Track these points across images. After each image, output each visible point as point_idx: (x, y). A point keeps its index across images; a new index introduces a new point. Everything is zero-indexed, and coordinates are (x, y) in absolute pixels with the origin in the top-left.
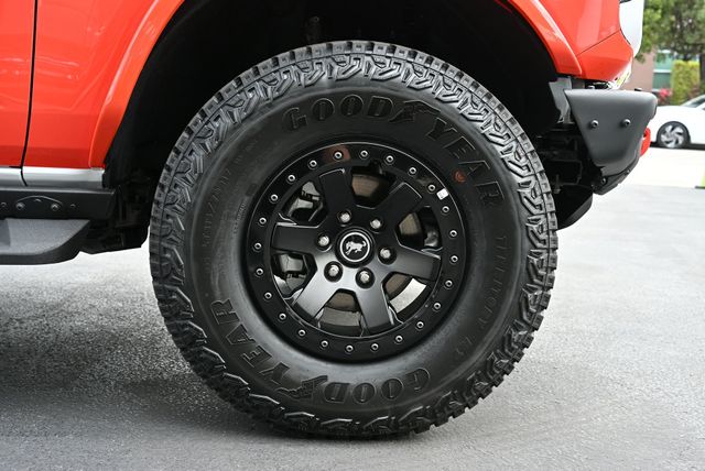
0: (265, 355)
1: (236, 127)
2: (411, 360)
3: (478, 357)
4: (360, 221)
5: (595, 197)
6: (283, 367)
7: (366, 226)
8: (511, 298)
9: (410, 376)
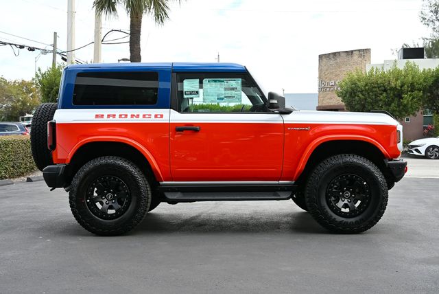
0: (331, 216)
1: (325, 172)
2: (360, 217)
3: (374, 216)
4: (348, 190)
5: (395, 183)
6: (335, 219)
7: (349, 191)
8: (380, 203)
9: (360, 220)
